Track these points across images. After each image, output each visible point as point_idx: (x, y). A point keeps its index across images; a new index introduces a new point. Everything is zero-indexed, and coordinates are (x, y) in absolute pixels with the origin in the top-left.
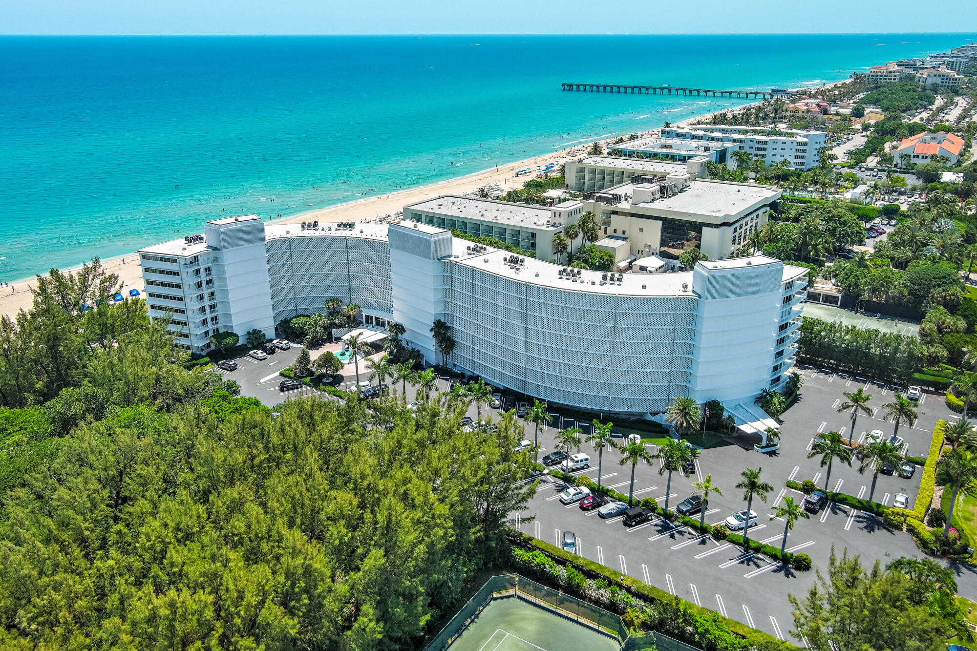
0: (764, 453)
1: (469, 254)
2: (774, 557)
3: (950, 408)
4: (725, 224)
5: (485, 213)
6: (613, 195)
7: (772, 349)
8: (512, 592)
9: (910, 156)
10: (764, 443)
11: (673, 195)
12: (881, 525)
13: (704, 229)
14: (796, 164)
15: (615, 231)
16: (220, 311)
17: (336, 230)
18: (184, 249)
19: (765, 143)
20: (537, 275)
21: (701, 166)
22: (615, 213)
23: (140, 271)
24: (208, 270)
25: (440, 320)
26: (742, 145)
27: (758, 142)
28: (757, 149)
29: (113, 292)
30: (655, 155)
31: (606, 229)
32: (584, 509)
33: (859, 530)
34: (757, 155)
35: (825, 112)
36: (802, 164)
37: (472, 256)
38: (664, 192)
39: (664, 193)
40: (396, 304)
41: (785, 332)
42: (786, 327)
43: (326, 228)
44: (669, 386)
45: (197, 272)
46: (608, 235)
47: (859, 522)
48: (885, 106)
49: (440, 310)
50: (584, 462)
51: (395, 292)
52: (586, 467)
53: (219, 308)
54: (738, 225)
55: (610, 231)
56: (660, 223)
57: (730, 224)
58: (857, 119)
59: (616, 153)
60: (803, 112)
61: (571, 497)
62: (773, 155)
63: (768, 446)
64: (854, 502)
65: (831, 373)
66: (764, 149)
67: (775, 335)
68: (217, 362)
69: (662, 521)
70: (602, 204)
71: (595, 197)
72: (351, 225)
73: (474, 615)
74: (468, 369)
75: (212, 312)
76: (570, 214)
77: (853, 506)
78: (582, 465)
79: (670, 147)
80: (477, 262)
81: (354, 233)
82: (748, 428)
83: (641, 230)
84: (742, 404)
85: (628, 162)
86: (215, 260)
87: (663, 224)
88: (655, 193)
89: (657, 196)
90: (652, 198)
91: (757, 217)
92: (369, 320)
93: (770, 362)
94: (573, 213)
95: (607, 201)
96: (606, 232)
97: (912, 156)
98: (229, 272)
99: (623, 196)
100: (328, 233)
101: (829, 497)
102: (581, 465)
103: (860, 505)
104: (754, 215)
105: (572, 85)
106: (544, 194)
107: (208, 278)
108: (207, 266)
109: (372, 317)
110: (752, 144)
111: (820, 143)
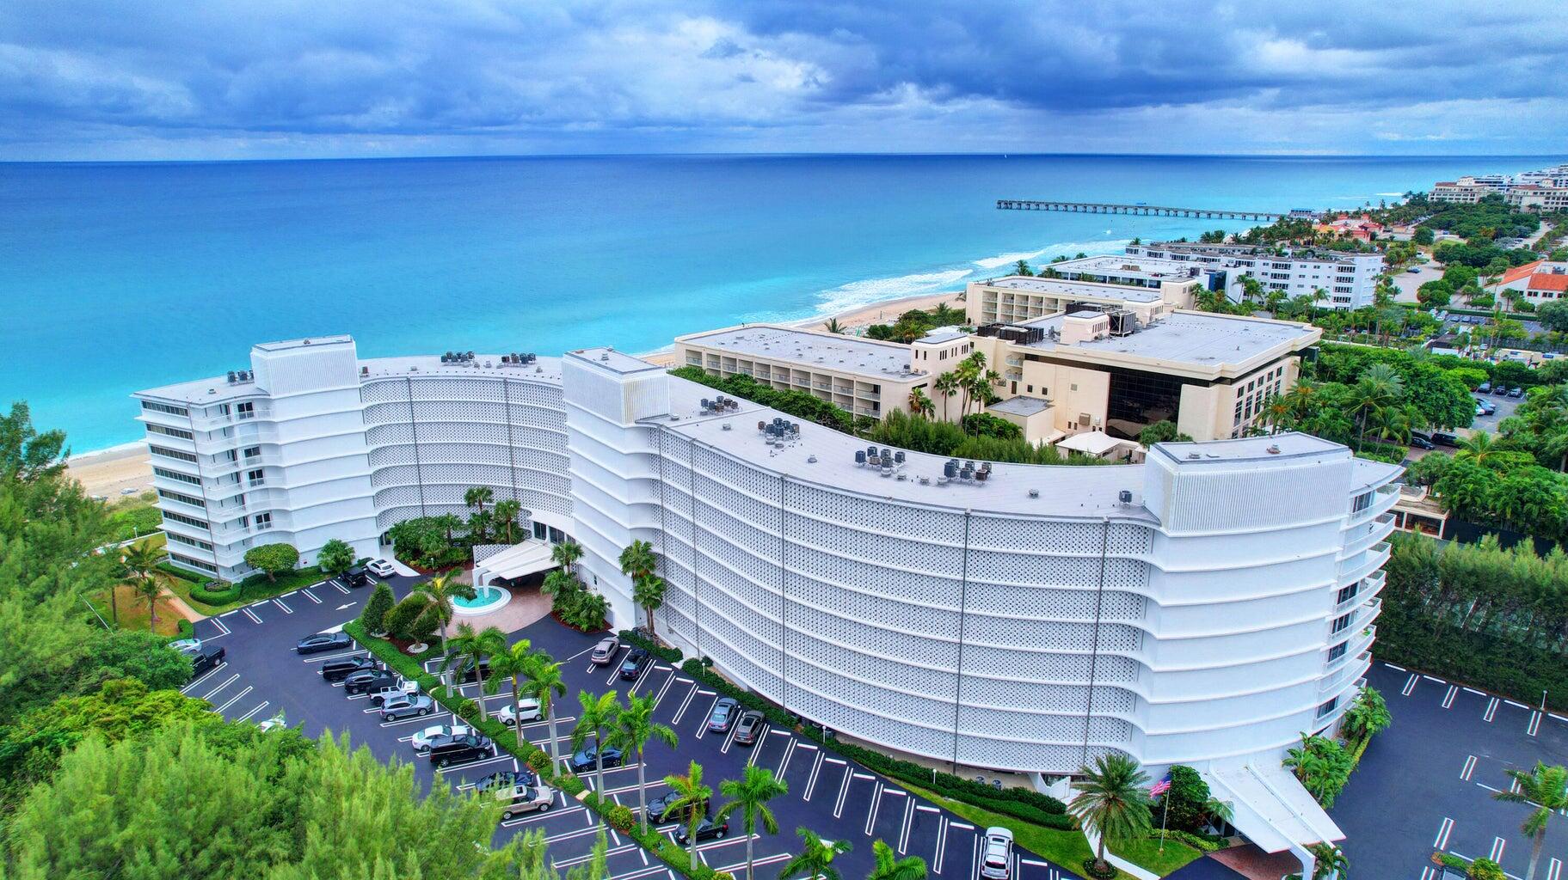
1: (703, 414)
4: (1220, 380)
6: (1029, 329)
7: (1322, 641)
9: (1522, 293)
10: (1307, 876)
11: (1133, 333)
13: (1184, 387)
14: (1337, 299)
15: (1030, 389)
17: (499, 367)
18: (211, 392)
20: (811, 461)
21: (1184, 292)
22: (1032, 358)
25: (637, 541)
26: (1250, 269)
27: (1276, 266)
28: (1275, 276)
30: (1113, 280)
31: (1014, 384)
34: (1273, 286)
35: (1373, 237)
36: (1347, 300)
37: (708, 418)
38: (1117, 326)
39: (1117, 329)
41: (1352, 603)
42: (1353, 593)
43: (482, 363)
44: (1088, 717)
45: (227, 433)
46: (1018, 394)
48: (1464, 230)
54: (1245, 383)
55: (1022, 390)
57: (1233, 381)
58: (1423, 247)
59: (1051, 274)
60: (1340, 236)
66: (1286, 277)
67: (1328, 611)
70: (1009, 343)
71: (998, 332)
72: (526, 359)
76: (943, 355)
79: (1136, 268)
80: (709, 431)
81: (524, 373)
83: (1074, 387)
85: (1065, 286)
87: (1112, 378)
88: (1100, 327)
91: (1279, 372)
92: (540, 530)
93: (1319, 671)
94: (949, 354)
96: (1014, 391)
97: (1525, 294)
98: (285, 436)
99: (1046, 332)
104: (1274, 368)
109: (544, 526)
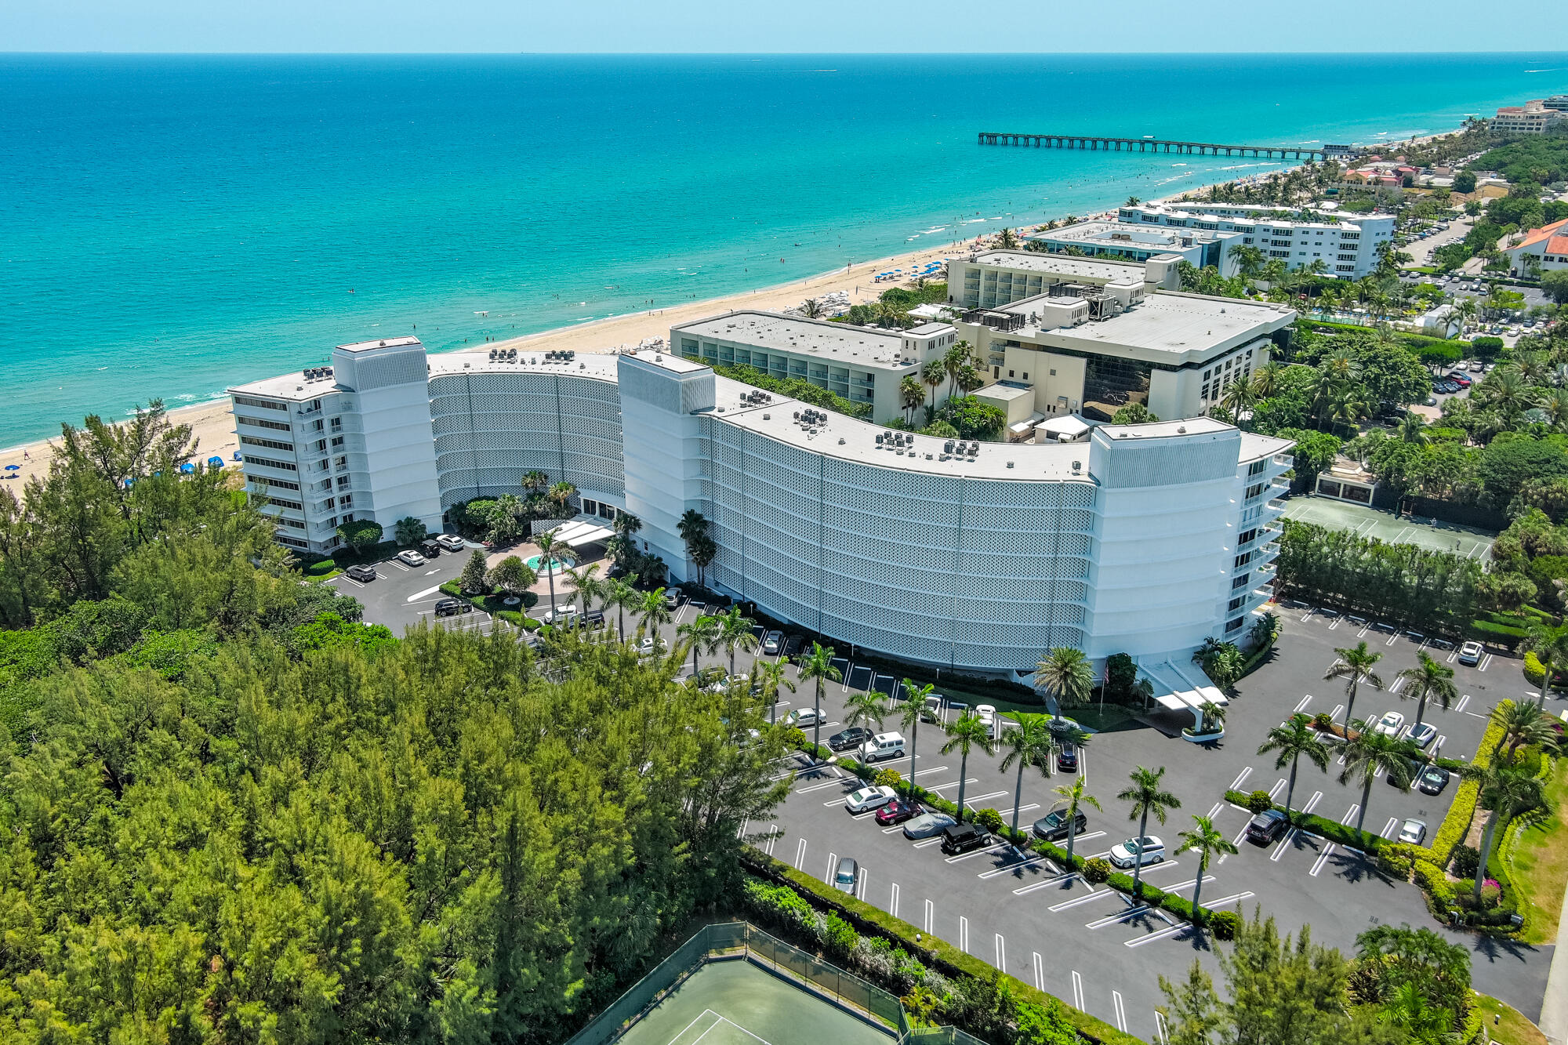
0: (1197, 743)
1: (743, 406)
2: (1181, 915)
3: (1529, 680)
4: (1188, 365)
5: (799, 341)
6: (1012, 315)
7: (1226, 573)
8: (740, 951)
9: (1538, 257)
10: (1198, 728)
11: (1112, 317)
12: (1372, 870)
13: (1154, 372)
14: (1340, 268)
15: (1012, 374)
16: (354, 487)
17: (543, 363)
18: (300, 389)
19: (1288, 233)
20: (842, 442)
21: (1169, 270)
22: (1015, 344)
23: (232, 424)
24: (336, 422)
25: (693, 511)
26: (1249, 236)
27: (1277, 232)
28: (1275, 243)
29: (184, 452)
30: (1101, 250)
31: (997, 369)
32: (882, 822)
33: (1336, 878)
34: (1274, 254)
35: (1408, 183)
36: (1350, 268)
37: (748, 409)
38: (1096, 311)
39: (1096, 314)
40: (629, 484)
41: (1251, 545)
42: (1252, 537)
43: (528, 360)
44: (1050, 627)
45: (319, 425)
46: (1000, 379)
47: (1337, 864)
48: (1514, 174)
49: (695, 494)
50: (896, 747)
51: (628, 463)
52: (898, 754)
53: (354, 482)
54: (1212, 367)
55: (1004, 374)
56: (1084, 361)
57: (1200, 366)
58: (1461, 195)
59: (1039, 247)
60: (1369, 183)
61: (862, 802)
62: (1301, 254)
63: (1204, 732)
64: (1333, 831)
65: (1336, 616)
66: (1287, 244)
67: (1229, 549)
68: (345, 568)
69: (1007, 848)
70: (992, 329)
71: (982, 318)
72: (567, 356)
73: (671, 985)
74: (736, 590)
75: (341, 489)
76: (931, 344)
77: (1330, 837)
78: (892, 752)
79: (1126, 238)
80: (751, 420)
81: (570, 369)
82: (1172, 702)
83: (1053, 373)
84: (1170, 661)
85: (1051, 261)
86: (348, 406)
87: (1088, 365)
88: (1079, 312)
89: (1085, 317)
90: (1075, 320)
91: (1250, 353)
92: (590, 507)
93: (1226, 596)
94: (937, 343)
95: (1001, 324)
96: (996, 377)
97: (1542, 258)
98: (368, 427)
99: (1028, 317)
100: (529, 368)
101: (1293, 821)
102: (890, 751)
103: (1341, 837)
104: (1243, 352)
105: (995, 136)
106: (910, 312)
107: (336, 435)
108: (334, 416)
109: (594, 503)
110: (1266, 235)
111: (1384, 234)
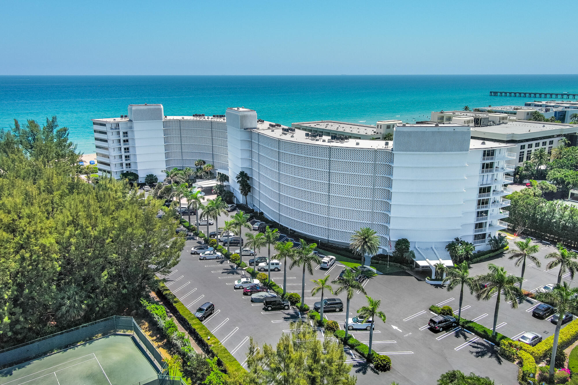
0: (432, 285)
2: (362, 355)
8: (129, 332)
10: (433, 277)
11: (487, 126)
12: (494, 353)
16: (131, 160)
17: (212, 119)
18: (115, 120)
20: (292, 137)
24: (125, 134)
25: (243, 172)
32: (245, 294)
33: (470, 354)
37: (269, 129)
39: (478, 124)
42: (489, 191)
43: (206, 117)
44: (372, 224)
45: (119, 133)
47: (474, 347)
50: (275, 266)
52: (276, 270)
57: (517, 142)
61: (240, 283)
63: (436, 280)
64: (480, 331)
69: (296, 313)
72: (221, 117)
74: (258, 208)
75: (126, 160)
77: (477, 334)
80: (267, 132)
82: (422, 263)
84: (433, 248)
86: (131, 128)
88: (468, 122)
89: (471, 124)
91: (551, 143)
98: (137, 135)
101: (461, 323)
102: (272, 267)
103: (484, 335)
104: (547, 140)
105: (497, 93)
107: (125, 138)
108: (125, 131)
